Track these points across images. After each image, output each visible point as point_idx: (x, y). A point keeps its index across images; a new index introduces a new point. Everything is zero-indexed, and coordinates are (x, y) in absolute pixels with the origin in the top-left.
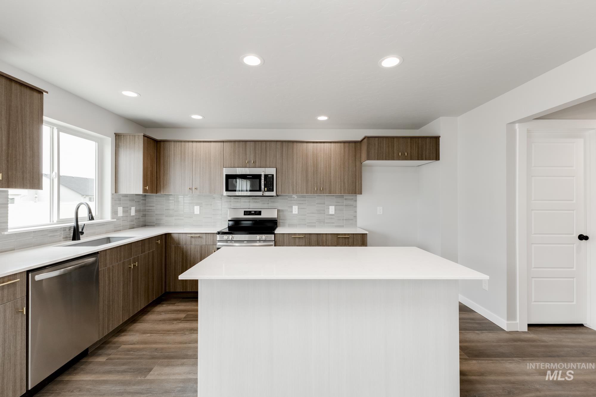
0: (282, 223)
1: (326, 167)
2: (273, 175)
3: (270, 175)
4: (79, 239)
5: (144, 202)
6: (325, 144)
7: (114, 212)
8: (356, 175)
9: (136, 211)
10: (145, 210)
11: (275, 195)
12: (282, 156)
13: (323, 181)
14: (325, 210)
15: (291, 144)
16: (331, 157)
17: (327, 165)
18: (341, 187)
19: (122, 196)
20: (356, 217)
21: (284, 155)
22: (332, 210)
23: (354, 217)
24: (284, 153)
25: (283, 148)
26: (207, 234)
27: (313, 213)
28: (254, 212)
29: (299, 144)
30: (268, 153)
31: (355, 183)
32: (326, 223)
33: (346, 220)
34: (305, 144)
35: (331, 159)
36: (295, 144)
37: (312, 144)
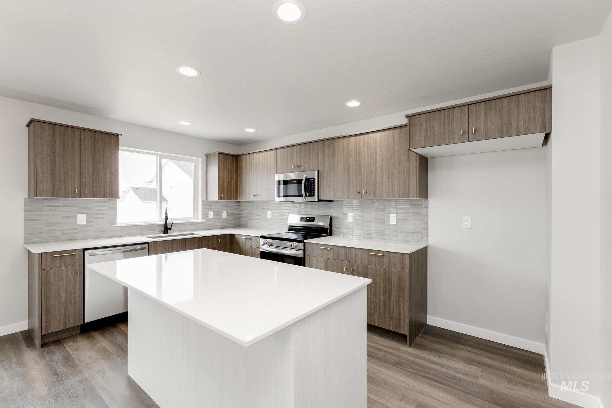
0: (337, 231)
1: (370, 164)
2: (314, 179)
3: (311, 178)
4: (167, 233)
5: (237, 207)
6: (370, 135)
7: (205, 215)
8: (409, 171)
9: (228, 215)
10: (239, 214)
11: (316, 200)
12: (324, 156)
13: (367, 181)
14: (384, 219)
15: (332, 142)
16: (376, 150)
17: (372, 161)
18: (389, 188)
19: (213, 203)
20: (427, 229)
21: (326, 155)
22: (393, 219)
23: (424, 229)
24: (326, 153)
25: (324, 148)
26: (255, 237)
27: (370, 222)
28: (308, 218)
29: (340, 140)
30: (311, 155)
31: (409, 182)
32: (386, 235)
33: (411, 233)
34: (347, 139)
35: (376, 153)
36: (336, 140)
37: (354, 138)
